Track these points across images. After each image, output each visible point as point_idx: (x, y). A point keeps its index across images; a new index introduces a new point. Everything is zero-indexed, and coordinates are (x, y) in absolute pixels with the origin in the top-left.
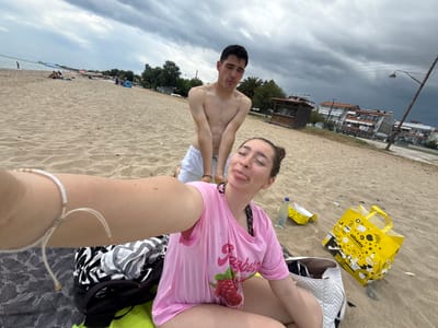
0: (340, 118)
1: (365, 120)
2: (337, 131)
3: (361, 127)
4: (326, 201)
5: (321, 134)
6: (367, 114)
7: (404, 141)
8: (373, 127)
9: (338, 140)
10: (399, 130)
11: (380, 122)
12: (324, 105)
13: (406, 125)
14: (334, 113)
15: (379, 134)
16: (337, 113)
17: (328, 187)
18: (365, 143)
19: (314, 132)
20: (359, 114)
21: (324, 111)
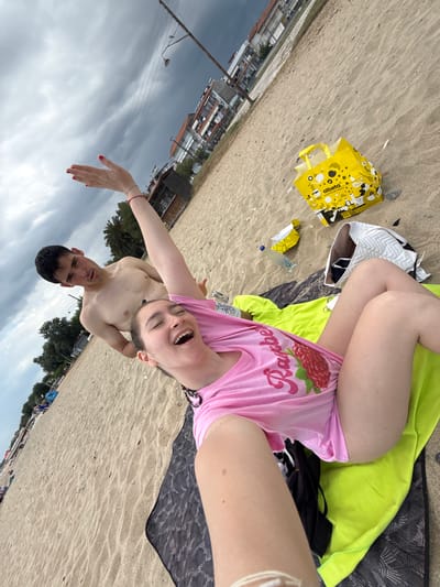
0: (196, 141)
1: (209, 113)
2: (212, 150)
3: (217, 121)
4: (283, 200)
5: (208, 171)
6: (203, 108)
7: (249, 79)
8: (221, 107)
9: (222, 154)
10: (235, 80)
11: (217, 97)
12: (174, 154)
13: (232, 70)
14: (188, 146)
15: (232, 104)
16: (189, 141)
17: (269, 191)
18: (236, 124)
19: (203, 178)
20: (200, 117)
21: (181, 156)
